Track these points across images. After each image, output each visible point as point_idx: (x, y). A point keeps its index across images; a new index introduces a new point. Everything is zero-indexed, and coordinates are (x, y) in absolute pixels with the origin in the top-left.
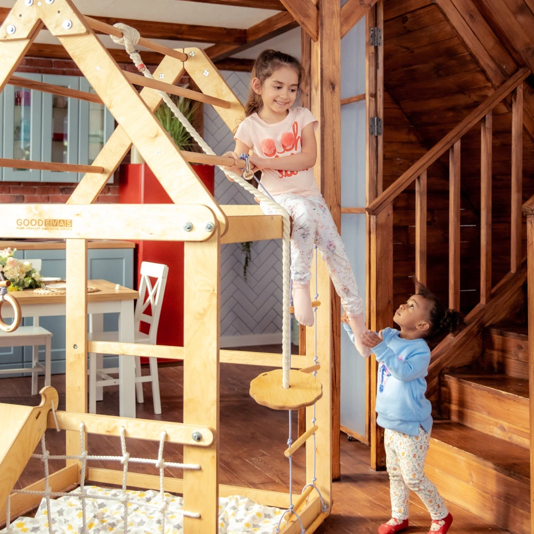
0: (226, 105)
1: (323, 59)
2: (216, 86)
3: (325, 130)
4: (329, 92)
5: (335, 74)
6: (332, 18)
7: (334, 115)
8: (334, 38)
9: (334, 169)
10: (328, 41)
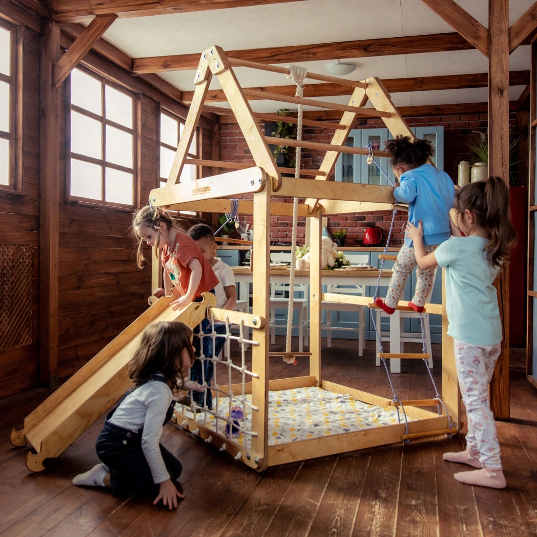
0: (389, 115)
1: (492, 70)
2: (383, 102)
3: (494, 129)
4: (497, 96)
5: (504, 81)
6: (501, 35)
7: (502, 115)
8: (502, 51)
9: (502, 161)
10: (496, 55)
